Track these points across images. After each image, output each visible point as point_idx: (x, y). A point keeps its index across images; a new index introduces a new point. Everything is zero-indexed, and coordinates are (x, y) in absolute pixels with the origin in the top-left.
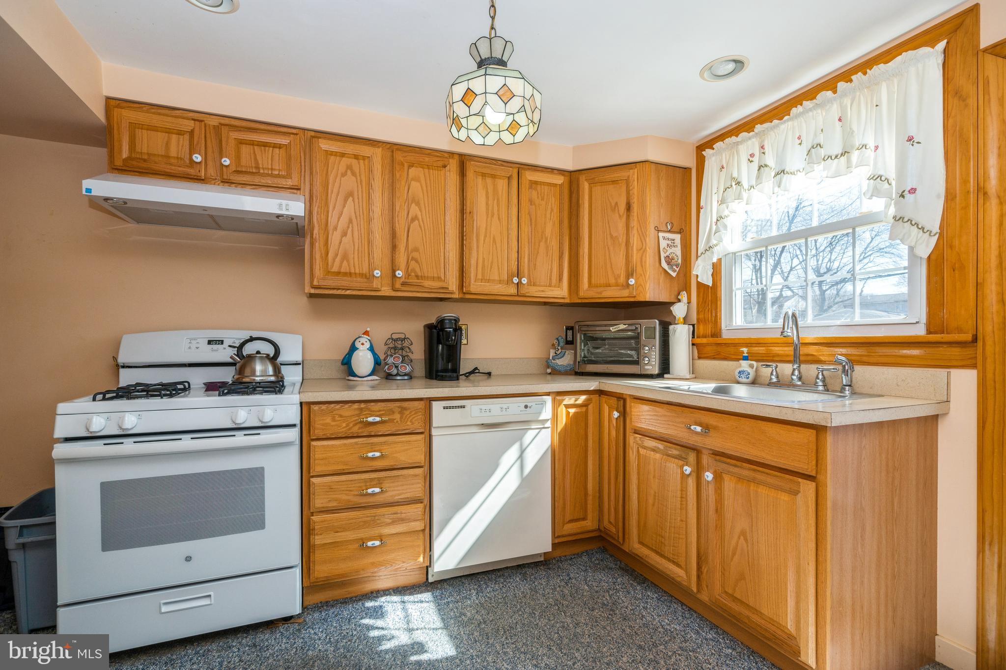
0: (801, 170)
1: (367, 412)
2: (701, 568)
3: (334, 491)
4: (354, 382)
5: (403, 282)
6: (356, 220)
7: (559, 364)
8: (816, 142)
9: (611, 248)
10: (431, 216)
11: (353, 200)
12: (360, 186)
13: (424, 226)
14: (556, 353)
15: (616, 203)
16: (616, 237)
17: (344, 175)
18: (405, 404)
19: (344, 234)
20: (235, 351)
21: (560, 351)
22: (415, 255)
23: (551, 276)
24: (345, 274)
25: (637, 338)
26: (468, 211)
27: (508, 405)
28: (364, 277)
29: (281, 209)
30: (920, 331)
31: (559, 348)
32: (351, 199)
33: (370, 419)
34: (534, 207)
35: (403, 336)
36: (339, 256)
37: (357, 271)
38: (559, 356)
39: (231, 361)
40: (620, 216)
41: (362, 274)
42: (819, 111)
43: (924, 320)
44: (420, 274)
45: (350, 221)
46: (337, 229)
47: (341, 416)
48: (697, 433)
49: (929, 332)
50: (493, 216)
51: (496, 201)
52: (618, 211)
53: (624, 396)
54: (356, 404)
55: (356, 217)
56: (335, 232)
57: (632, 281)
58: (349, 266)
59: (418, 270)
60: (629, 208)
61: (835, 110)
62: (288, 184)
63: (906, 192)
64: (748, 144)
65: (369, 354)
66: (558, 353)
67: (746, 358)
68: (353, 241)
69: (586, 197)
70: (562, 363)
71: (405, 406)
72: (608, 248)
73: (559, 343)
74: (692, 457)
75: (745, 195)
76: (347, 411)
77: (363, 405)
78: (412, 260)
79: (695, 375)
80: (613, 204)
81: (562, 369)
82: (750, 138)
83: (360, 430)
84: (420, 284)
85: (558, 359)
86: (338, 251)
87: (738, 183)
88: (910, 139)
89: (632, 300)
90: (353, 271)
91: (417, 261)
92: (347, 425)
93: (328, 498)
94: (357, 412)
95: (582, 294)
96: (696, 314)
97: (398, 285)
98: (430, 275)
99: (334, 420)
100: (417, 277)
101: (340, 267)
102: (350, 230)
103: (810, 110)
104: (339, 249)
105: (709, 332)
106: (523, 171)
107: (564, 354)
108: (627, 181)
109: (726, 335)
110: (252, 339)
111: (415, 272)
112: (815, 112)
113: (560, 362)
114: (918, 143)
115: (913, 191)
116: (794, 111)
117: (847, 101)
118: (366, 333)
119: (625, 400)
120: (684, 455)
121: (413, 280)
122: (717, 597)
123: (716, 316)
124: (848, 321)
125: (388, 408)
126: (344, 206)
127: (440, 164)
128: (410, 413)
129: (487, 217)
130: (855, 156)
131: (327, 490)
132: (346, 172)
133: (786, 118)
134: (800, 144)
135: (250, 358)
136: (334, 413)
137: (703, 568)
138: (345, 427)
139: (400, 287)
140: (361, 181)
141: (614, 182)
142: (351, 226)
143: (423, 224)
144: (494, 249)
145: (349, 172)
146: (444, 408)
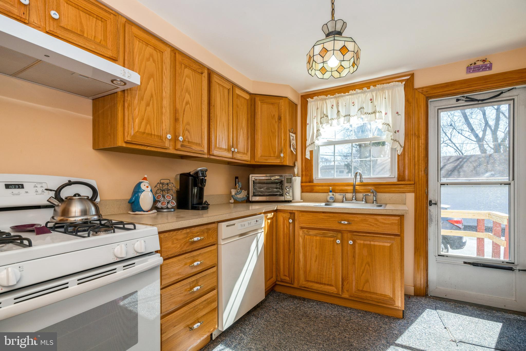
0: (355, 115)
1: (190, 235)
2: (343, 283)
3: (173, 296)
4: (143, 215)
5: (181, 144)
6: (155, 96)
7: (239, 197)
8: (362, 106)
9: (272, 137)
10: (196, 103)
11: (154, 81)
12: (158, 71)
13: (192, 109)
14: (237, 191)
15: (274, 115)
16: (274, 132)
17: (148, 60)
18: (209, 226)
19: (148, 105)
20: (52, 194)
21: (239, 190)
22: (188, 127)
23: (245, 149)
24: (148, 134)
25: (281, 182)
26: (213, 104)
27: (250, 221)
28: (159, 138)
29: (124, 75)
30: (395, 180)
31: (239, 188)
32: (152, 79)
33: (196, 239)
34: (238, 109)
35: (168, 181)
36: (144, 121)
37: (156, 134)
38: (238, 193)
39: (48, 203)
40: (276, 122)
41: (159, 136)
42: (363, 94)
43: (396, 176)
44: (190, 141)
45: (152, 96)
46: (143, 100)
47: (177, 240)
48: (346, 224)
49: (398, 180)
50: (223, 110)
51: (224, 102)
52: (275, 119)
53: (294, 212)
54: (185, 230)
55: (155, 93)
56: (142, 102)
57: (282, 155)
58: (151, 129)
59: (189, 137)
60: (280, 118)
61: (369, 96)
62: (108, 54)
63: (396, 131)
64: (330, 101)
65: (150, 194)
66: (238, 191)
67: (331, 192)
68: (153, 111)
69: (259, 109)
70: (240, 197)
71: (209, 227)
72: (270, 137)
73: (239, 186)
74: (339, 235)
75: (330, 122)
76: (180, 235)
77: (188, 230)
78: (186, 130)
79: (303, 199)
80: (273, 116)
81: (240, 200)
82: (332, 98)
83: (188, 248)
84: (190, 147)
85: (238, 194)
86: (144, 117)
87: (327, 116)
88: (397, 113)
89: (281, 164)
90: (153, 133)
91: (189, 132)
92: (181, 246)
93: (169, 303)
94: (186, 235)
95: (257, 159)
96: (301, 172)
97: (179, 146)
98: (195, 142)
99: (173, 243)
100: (189, 142)
101: (145, 129)
102: (152, 102)
103: (359, 93)
104: (144, 115)
105: (308, 180)
106: (235, 88)
107: (241, 192)
108: (278, 104)
109: (315, 182)
110: (70, 183)
111: (188, 139)
112: (361, 95)
113: (239, 196)
114: (400, 115)
115: (398, 131)
116: (351, 92)
117: (374, 94)
118: (145, 179)
119: (294, 213)
120: (335, 235)
121: (186, 144)
122: (354, 293)
123: (311, 173)
124: (369, 177)
125: (201, 230)
126: (148, 84)
127: (200, 71)
128: (211, 232)
129: (221, 110)
130: (377, 114)
131: (170, 297)
132: (149, 58)
133: (347, 94)
134: (353, 105)
135: (69, 200)
136: (173, 238)
137: (344, 283)
138: (179, 248)
139: (180, 148)
140: (158, 68)
141: (272, 104)
142: (152, 99)
143: (192, 107)
144: (224, 130)
145: (151, 59)
146: (227, 226)
